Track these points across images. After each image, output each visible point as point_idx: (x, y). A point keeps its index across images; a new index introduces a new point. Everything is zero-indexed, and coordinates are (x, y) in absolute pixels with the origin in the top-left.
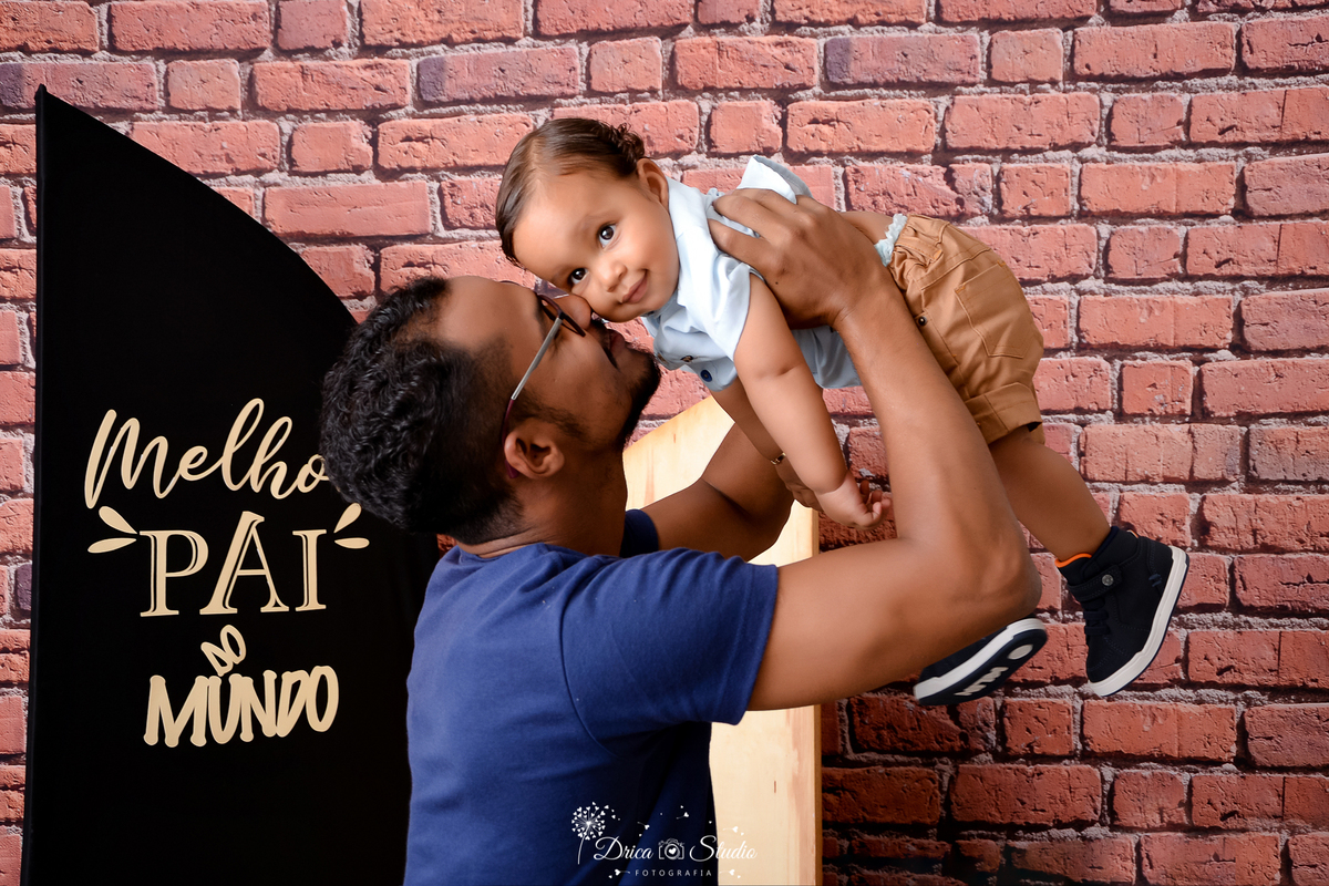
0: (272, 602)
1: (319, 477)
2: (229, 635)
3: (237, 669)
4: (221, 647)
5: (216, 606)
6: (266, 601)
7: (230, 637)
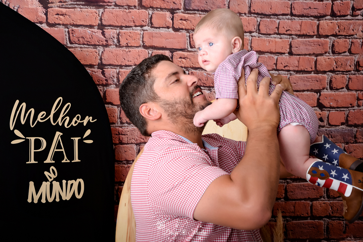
0: (65, 159)
1: (79, 121)
2: (52, 169)
3: (55, 179)
4: (50, 173)
5: (49, 160)
6: (63, 159)
7: (53, 170)
